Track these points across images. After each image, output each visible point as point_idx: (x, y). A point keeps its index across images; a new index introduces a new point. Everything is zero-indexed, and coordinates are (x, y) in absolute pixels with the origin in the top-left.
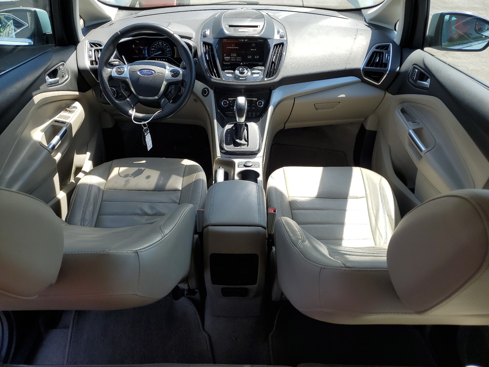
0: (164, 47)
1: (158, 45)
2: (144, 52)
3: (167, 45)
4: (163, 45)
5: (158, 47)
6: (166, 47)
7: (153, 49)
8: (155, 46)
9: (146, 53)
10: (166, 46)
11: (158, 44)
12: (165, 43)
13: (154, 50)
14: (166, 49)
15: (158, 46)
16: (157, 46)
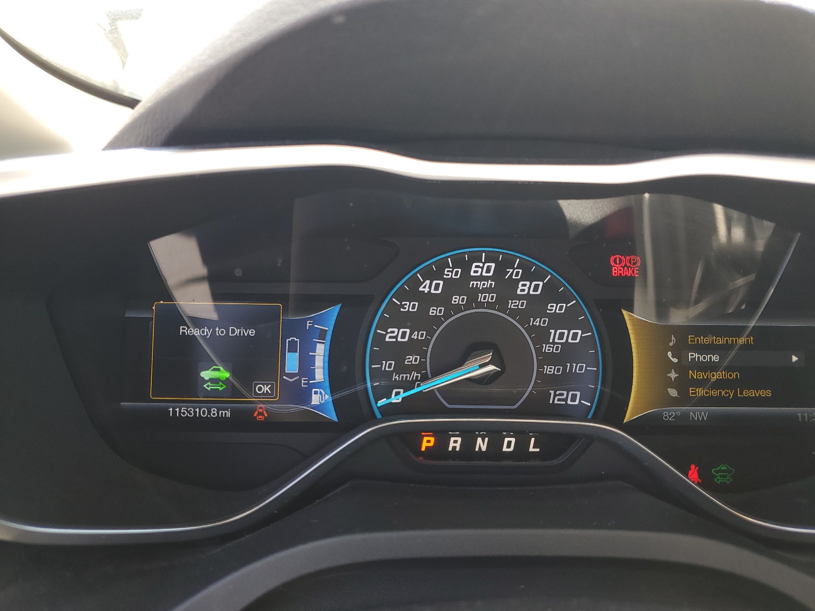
0: (513, 313)
1: (451, 287)
2: (292, 362)
3: (551, 293)
4: (505, 288)
5: (452, 309)
6: (543, 314)
7: (394, 334)
8: (427, 300)
9: (320, 375)
10: (536, 304)
11: (460, 285)
12: (528, 276)
13: (413, 347)
14: (542, 336)
15: (456, 300)
16: (442, 300)
